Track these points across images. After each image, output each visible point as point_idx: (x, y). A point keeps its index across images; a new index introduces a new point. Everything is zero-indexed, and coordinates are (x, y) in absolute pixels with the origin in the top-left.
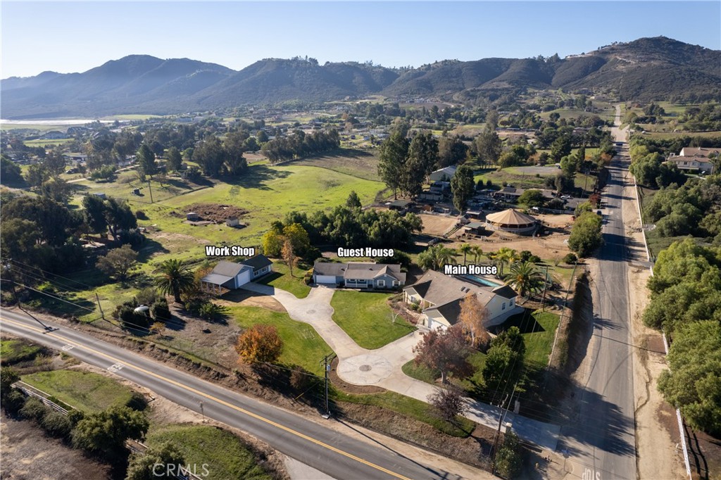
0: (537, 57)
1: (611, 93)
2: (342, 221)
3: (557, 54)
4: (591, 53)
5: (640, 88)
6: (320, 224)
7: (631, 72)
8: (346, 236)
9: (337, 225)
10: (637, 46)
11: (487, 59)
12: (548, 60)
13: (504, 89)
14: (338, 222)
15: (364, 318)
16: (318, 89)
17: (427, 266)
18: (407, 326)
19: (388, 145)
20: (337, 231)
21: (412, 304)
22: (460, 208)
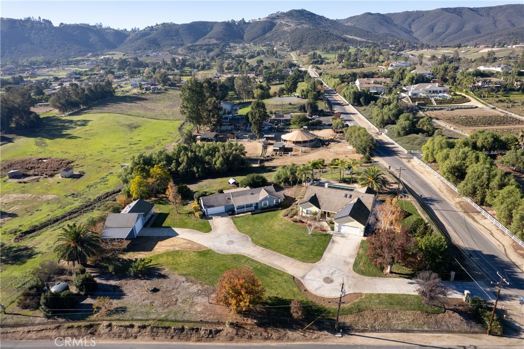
0: (230, 21)
1: (285, 46)
2: (188, 157)
3: (243, 19)
4: (265, 18)
5: (301, 42)
7: (293, 31)
8: (195, 169)
9: (183, 161)
10: (291, 15)
11: (196, 22)
12: (238, 23)
13: (214, 44)
14: (183, 158)
15: (281, 236)
16: (59, 47)
17: (285, 182)
18: (322, 235)
19: (188, 89)
20: (184, 166)
21: (308, 215)
22: (258, 134)
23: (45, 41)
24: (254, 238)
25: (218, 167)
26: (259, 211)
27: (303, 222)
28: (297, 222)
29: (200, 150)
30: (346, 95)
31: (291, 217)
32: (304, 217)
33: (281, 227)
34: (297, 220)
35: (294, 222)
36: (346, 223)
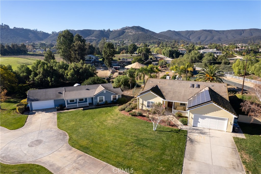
0: (103, 30)
1: (130, 41)
2: (44, 69)
3: (109, 29)
4: (120, 29)
5: (138, 40)
6: (25, 74)
7: (134, 35)
8: (49, 79)
9: (40, 72)
10: (133, 28)
11: (85, 30)
12: (107, 31)
13: (94, 39)
14: (40, 70)
15: (113, 134)
16: (11, 38)
17: (125, 85)
18: (171, 131)
19: (62, 36)
20: (41, 76)
21: (150, 109)
22: (108, 66)
23: (3, 35)
24: (74, 137)
25: (69, 78)
26: (94, 107)
27: (145, 116)
28: (136, 116)
29: (56, 64)
30: (165, 53)
31: (128, 111)
32: (144, 111)
33: (115, 122)
34: (136, 114)
35: (132, 116)
36: (207, 114)
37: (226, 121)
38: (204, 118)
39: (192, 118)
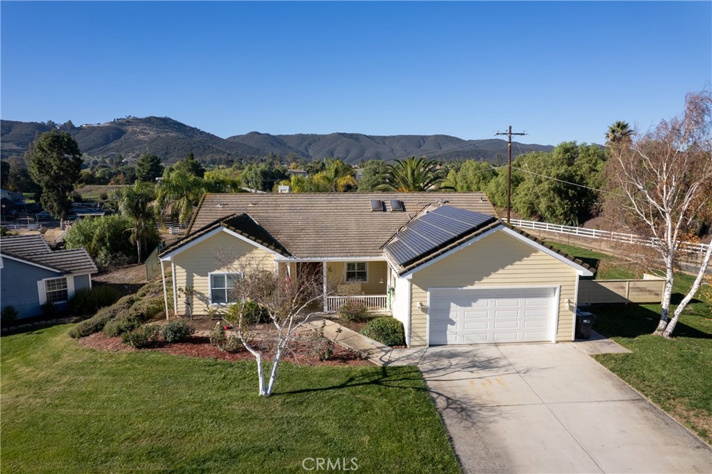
4: (108, 123)
12: (61, 127)
17: (114, 251)
21: (225, 308)
22: (59, 213)
27: (205, 340)
31: (120, 332)
32: (201, 320)
33: (36, 395)
34: (161, 338)
35: (139, 347)
36: (480, 279)
37: (553, 301)
38: (467, 300)
39: (424, 310)
